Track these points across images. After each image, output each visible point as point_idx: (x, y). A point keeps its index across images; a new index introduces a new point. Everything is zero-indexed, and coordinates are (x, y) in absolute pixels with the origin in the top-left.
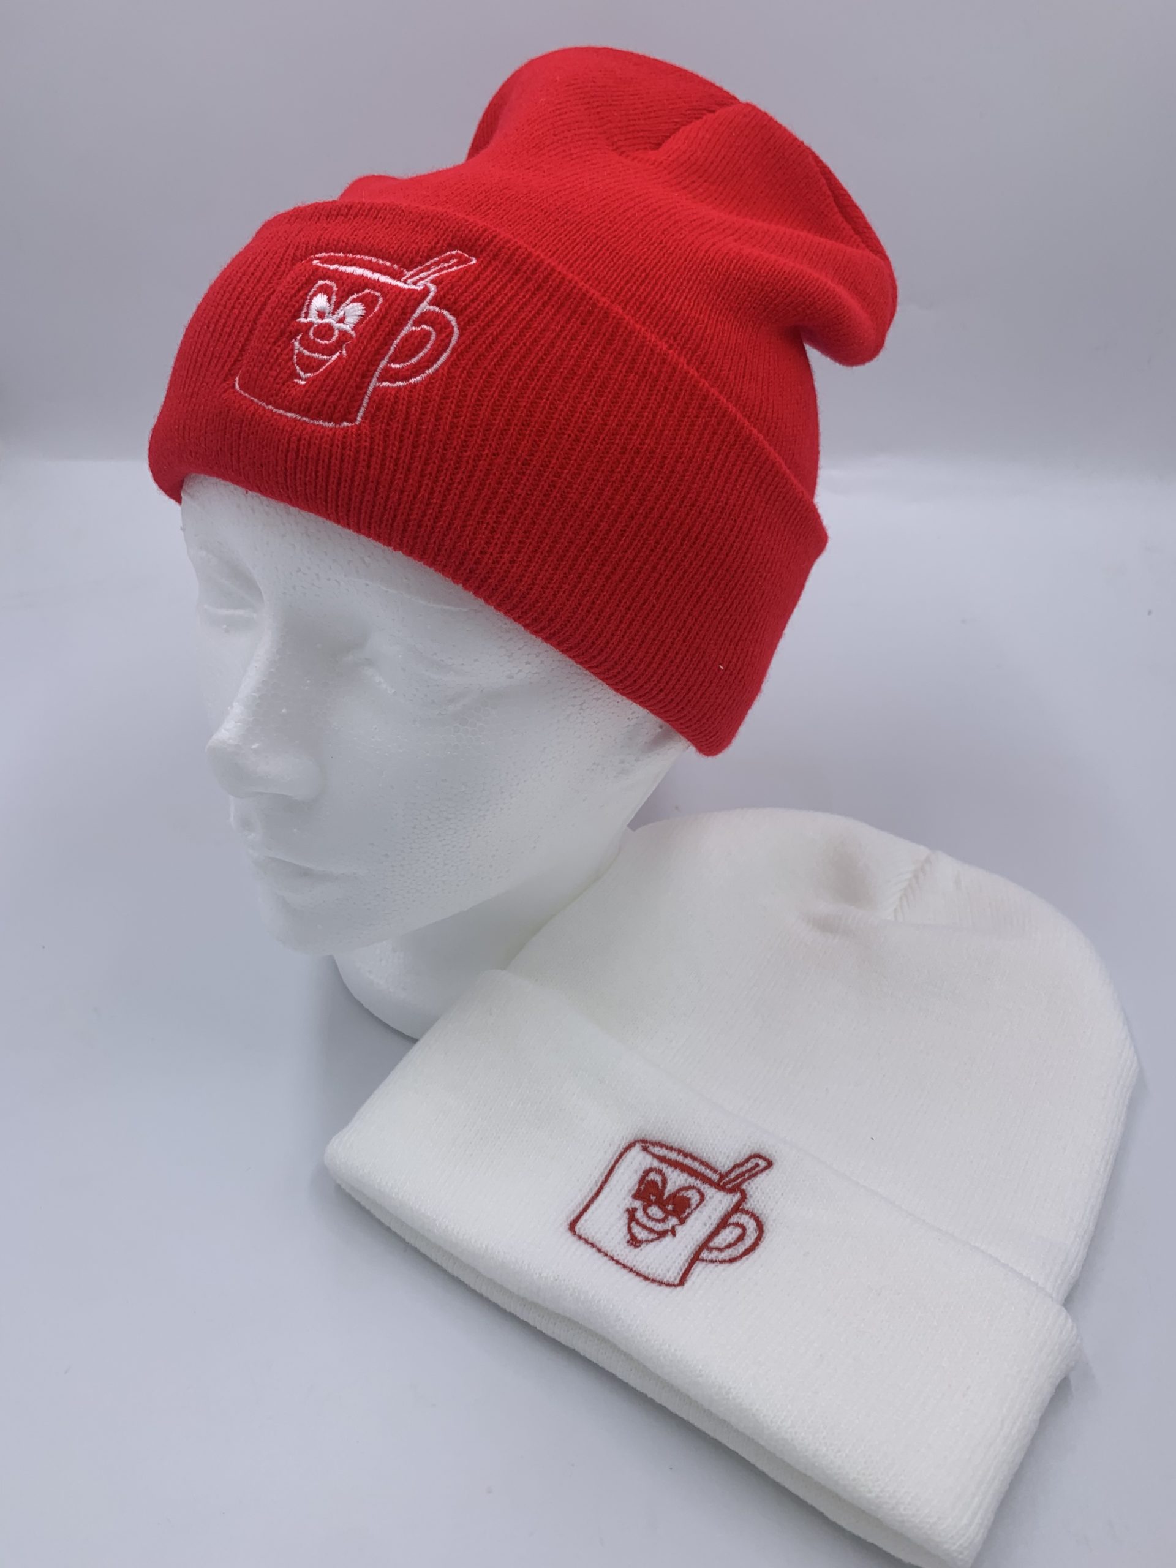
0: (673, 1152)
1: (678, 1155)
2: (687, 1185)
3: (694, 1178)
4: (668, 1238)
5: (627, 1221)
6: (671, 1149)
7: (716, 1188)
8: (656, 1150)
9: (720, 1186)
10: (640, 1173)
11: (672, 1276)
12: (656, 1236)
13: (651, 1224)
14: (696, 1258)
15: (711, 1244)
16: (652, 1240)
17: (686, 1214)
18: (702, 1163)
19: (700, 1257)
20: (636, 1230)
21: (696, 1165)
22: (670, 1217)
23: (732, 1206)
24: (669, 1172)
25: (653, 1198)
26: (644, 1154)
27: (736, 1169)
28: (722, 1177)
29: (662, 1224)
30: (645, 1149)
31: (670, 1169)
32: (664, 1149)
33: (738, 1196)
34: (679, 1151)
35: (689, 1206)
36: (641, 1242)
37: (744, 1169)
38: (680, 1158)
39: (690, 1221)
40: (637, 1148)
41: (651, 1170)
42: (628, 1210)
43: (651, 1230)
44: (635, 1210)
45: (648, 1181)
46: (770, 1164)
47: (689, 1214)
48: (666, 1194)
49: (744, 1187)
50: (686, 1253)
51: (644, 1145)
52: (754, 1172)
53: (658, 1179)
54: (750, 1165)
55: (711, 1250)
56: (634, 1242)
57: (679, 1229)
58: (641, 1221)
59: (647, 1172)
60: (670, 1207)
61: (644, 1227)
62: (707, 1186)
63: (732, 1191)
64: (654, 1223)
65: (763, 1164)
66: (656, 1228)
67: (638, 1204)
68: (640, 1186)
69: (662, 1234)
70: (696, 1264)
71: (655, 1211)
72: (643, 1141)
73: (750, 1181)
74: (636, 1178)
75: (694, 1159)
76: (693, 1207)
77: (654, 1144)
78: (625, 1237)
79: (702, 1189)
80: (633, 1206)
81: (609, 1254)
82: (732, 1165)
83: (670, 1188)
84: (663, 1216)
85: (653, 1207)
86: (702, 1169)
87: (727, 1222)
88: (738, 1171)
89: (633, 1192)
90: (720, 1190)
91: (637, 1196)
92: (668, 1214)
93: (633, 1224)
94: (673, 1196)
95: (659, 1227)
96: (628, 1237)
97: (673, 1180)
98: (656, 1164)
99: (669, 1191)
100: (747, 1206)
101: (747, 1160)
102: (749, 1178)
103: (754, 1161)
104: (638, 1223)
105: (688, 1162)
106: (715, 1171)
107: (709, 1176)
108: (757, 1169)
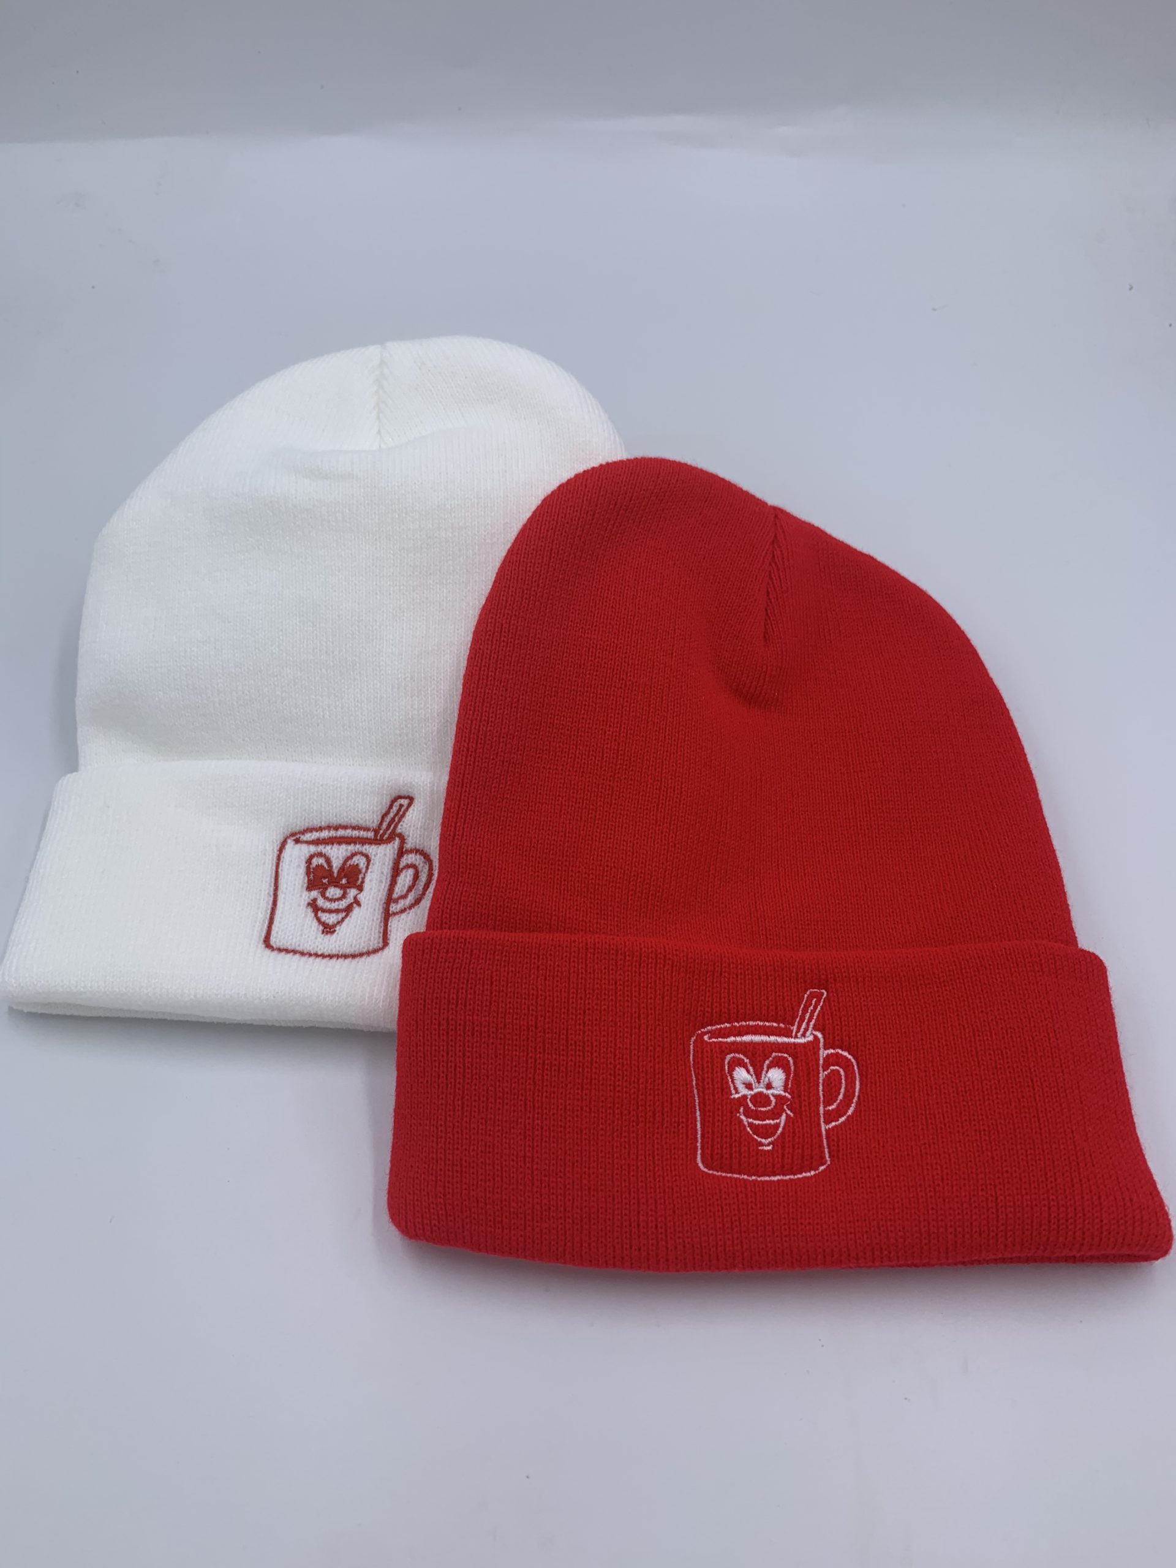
0: (324, 831)
1: (329, 832)
2: (349, 854)
3: (352, 845)
4: (356, 910)
5: (313, 915)
6: (321, 829)
7: (376, 844)
8: (308, 837)
9: (378, 840)
10: (303, 866)
12: (344, 914)
13: (334, 906)
14: (387, 915)
15: (395, 896)
16: (343, 920)
17: (360, 880)
18: (354, 828)
19: (390, 912)
20: (324, 917)
21: (349, 833)
22: (348, 890)
23: (396, 852)
24: (327, 850)
25: (325, 881)
26: (298, 846)
27: (386, 819)
28: (376, 831)
30: (297, 841)
31: (328, 848)
32: (314, 833)
33: (397, 841)
34: (329, 828)
35: (360, 872)
36: (334, 926)
37: (391, 815)
38: (333, 833)
39: (366, 886)
40: (290, 843)
41: (311, 857)
42: (309, 904)
44: (315, 900)
45: (313, 869)
46: (411, 799)
47: (363, 878)
48: (335, 871)
49: (399, 830)
50: (378, 915)
51: (294, 838)
52: (401, 813)
53: (321, 861)
54: (395, 809)
55: (396, 901)
56: (328, 929)
57: (361, 897)
58: (325, 907)
59: (309, 861)
60: (344, 881)
61: (330, 911)
62: (367, 847)
63: (390, 839)
64: (337, 903)
65: (405, 802)
66: (341, 907)
67: (315, 894)
68: (308, 877)
69: (348, 910)
70: (390, 921)
71: (333, 892)
72: (293, 835)
73: (401, 823)
74: (302, 870)
75: (345, 827)
76: (364, 871)
77: (304, 832)
78: (318, 929)
79: (364, 851)
81: (312, 952)
82: (380, 818)
83: (336, 864)
84: (342, 892)
85: (329, 890)
86: (355, 833)
88: (388, 819)
89: (305, 885)
90: (380, 844)
91: (310, 887)
93: (320, 914)
94: (342, 869)
95: (343, 904)
96: (321, 928)
97: (335, 857)
98: (313, 849)
99: (336, 867)
100: (409, 845)
101: (391, 807)
102: (400, 821)
103: (397, 804)
104: (324, 911)
105: (341, 833)
106: (367, 829)
107: (365, 836)
108: (403, 810)
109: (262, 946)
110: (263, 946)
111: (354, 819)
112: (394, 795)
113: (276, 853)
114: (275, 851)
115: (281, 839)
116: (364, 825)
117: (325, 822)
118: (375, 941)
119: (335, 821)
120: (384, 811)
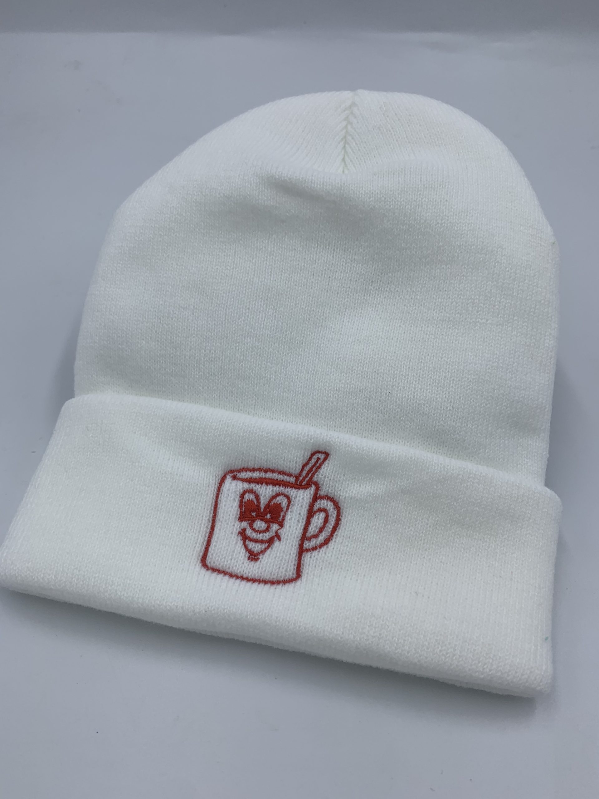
0: (256, 472)
1: (260, 474)
2: (274, 494)
3: (277, 487)
4: (277, 543)
5: (242, 542)
6: (253, 470)
7: (296, 488)
8: (243, 475)
9: (298, 485)
10: (238, 499)
11: (291, 573)
12: (267, 545)
13: (260, 536)
14: (301, 551)
15: (308, 534)
16: (265, 550)
17: (281, 517)
18: (280, 473)
19: (304, 548)
20: (251, 545)
21: (275, 476)
22: (271, 525)
23: (312, 497)
24: (257, 487)
25: (254, 514)
26: (235, 482)
27: (305, 468)
28: (297, 478)
29: (268, 533)
30: (234, 478)
31: (258, 486)
32: (248, 473)
33: (313, 488)
34: (260, 470)
35: (282, 510)
36: (257, 554)
37: (310, 465)
38: (262, 475)
39: (287, 523)
40: (229, 480)
41: (244, 493)
42: (239, 533)
43: (262, 542)
44: (244, 530)
45: (245, 503)
46: (327, 455)
47: (284, 516)
48: (262, 506)
49: (315, 479)
50: (294, 551)
51: (232, 475)
52: (318, 465)
53: (252, 497)
54: (313, 461)
55: (309, 539)
56: (253, 556)
57: (282, 532)
58: (252, 537)
59: (242, 496)
60: (268, 516)
61: (256, 541)
62: (288, 489)
63: (307, 486)
64: (261, 534)
65: (322, 456)
66: (264, 538)
67: (245, 524)
68: (241, 509)
69: (270, 542)
70: (303, 556)
71: (260, 524)
72: (232, 471)
73: (317, 473)
74: (236, 504)
75: (273, 471)
76: (285, 509)
77: (240, 471)
78: (245, 556)
79: (286, 493)
80: (242, 527)
81: (239, 575)
82: (301, 467)
83: (263, 501)
84: (266, 525)
85: (256, 522)
86: (281, 477)
87: (312, 511)
88: (307, 469)
89: (238, 516)
90: (299, 488)
91: (241, 518)
92: (268, 522)
93: (247, 542)
94: (268, 506)
95: (267, 536)
96: (248, 555)
97: (263, 494)
98: (246, 486)
99: (264, 503)
100: (322, 493)
101: (310, 459)
102: (316, 471)
103: (315, 457)
104: (251, 540)
105: (269, 475)
106: (290, 475)
107: (288, 480)
108: (319, 462)
109: (199, 565)
110: (201, 565)
111: (280, 466)
112: (313, 450)
113: (217, 485)
114: (217, 484)
115: (221, 474)
116: (288, 471)
117: (257, 465)
118: (291, 572)
119: (265, 466)
120: (304, 462)
